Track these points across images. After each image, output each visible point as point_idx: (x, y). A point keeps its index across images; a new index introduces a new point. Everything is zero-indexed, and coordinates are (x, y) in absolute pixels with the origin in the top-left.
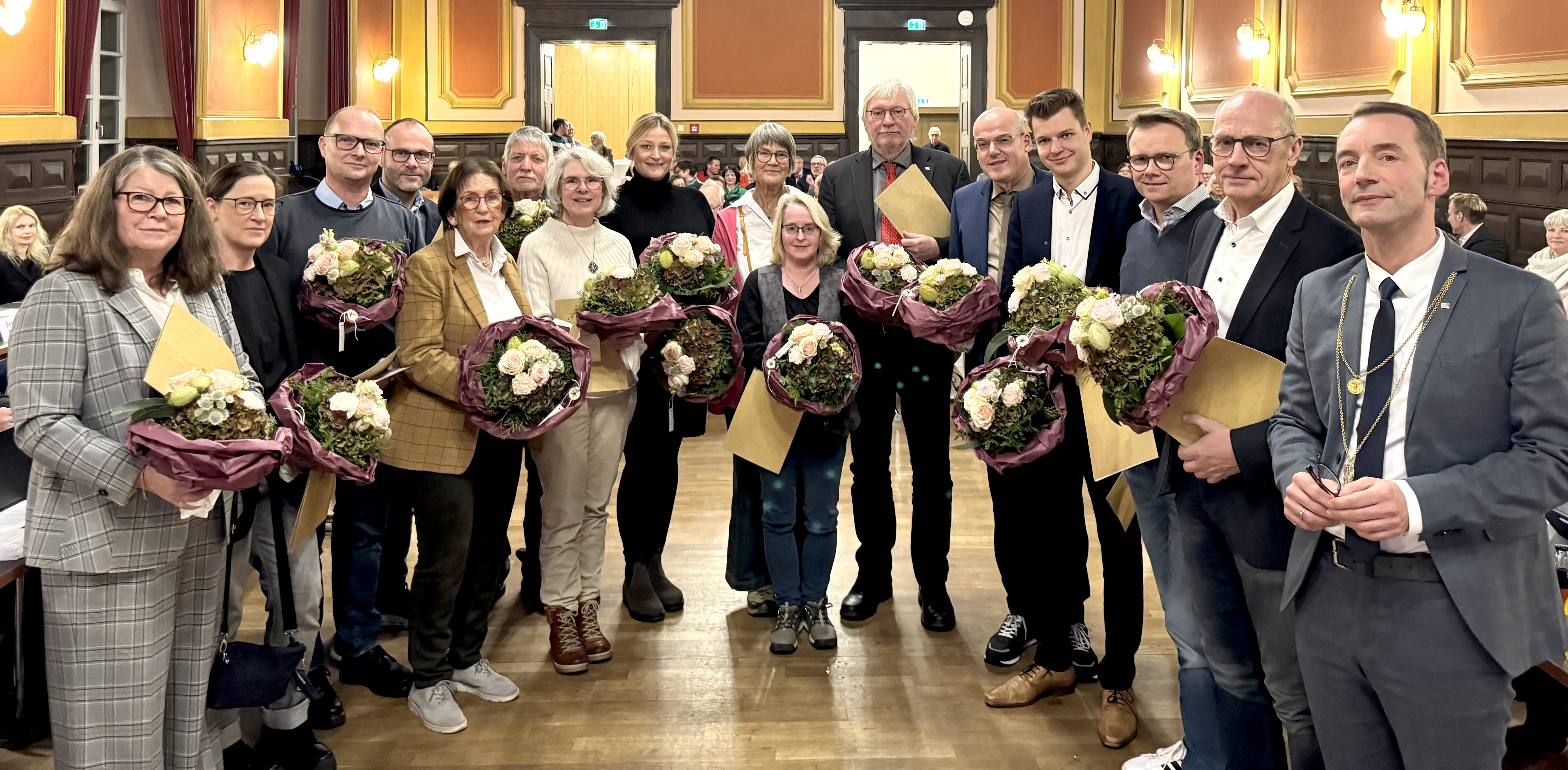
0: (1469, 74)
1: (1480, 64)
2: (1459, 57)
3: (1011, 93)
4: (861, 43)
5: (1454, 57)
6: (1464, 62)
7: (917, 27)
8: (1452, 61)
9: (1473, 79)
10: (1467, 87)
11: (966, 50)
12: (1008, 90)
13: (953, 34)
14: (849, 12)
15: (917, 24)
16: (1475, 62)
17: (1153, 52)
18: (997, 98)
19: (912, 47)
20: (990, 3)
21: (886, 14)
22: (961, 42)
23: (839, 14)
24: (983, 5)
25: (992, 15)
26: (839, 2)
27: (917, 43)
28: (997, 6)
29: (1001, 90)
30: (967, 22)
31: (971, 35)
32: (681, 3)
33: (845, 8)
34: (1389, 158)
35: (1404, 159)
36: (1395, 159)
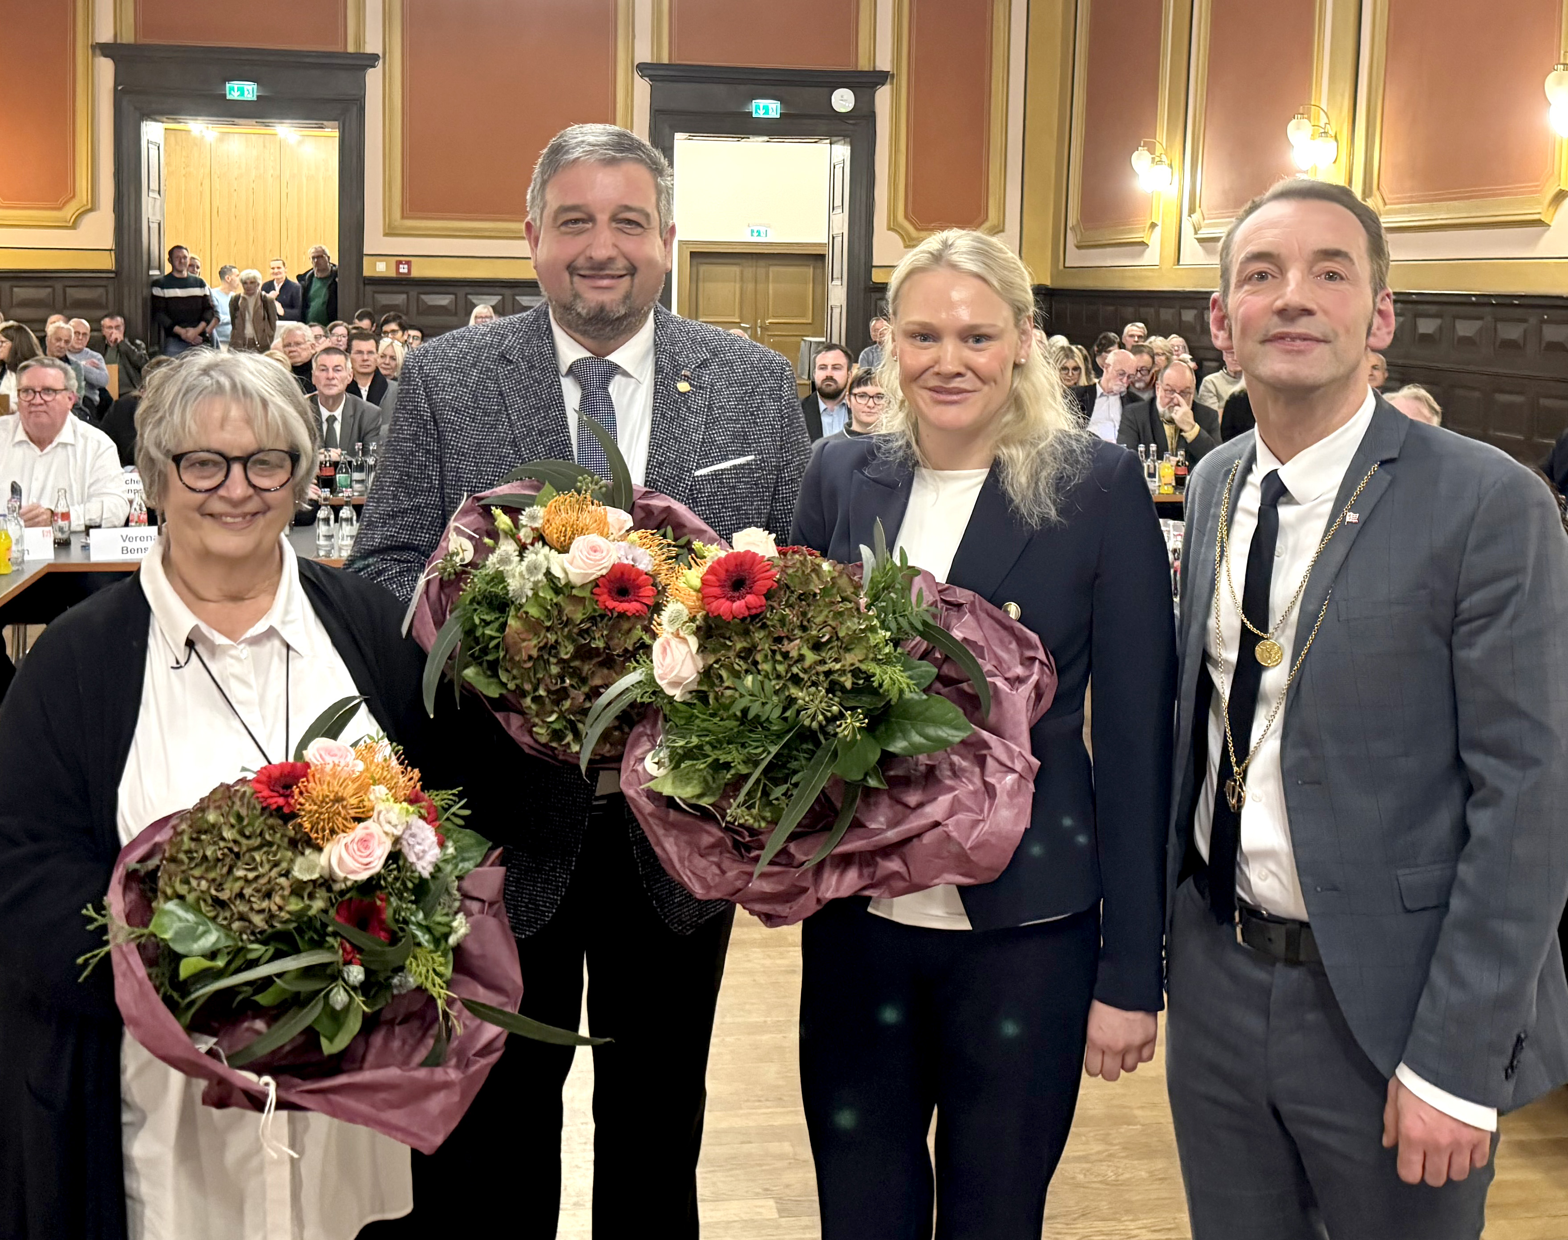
3: (912, 222)
4: (678, 136)
7: (767, 112)
11: (842, 151)
12: (906, 217)
13: (822, 125)
14: (659, 84)
15: (766, 108)
17: (1140, 159)
18: (889, 229)
19: (756, 145)
20: (881, 78)
21: (719, 90)
22: (834, 139)
23: (642, 88)
24: (871, 80)
25: (883, 96)
26: (644, 69)
27: (766, 138)
28: (892, 83)
29: (895, 217)
30: (844, 106)
31: (851, 127)
32: (381, 61)
33: (652, 78)
34: (1332, 276)
35: (1354, 281)
36: (1342, 278)
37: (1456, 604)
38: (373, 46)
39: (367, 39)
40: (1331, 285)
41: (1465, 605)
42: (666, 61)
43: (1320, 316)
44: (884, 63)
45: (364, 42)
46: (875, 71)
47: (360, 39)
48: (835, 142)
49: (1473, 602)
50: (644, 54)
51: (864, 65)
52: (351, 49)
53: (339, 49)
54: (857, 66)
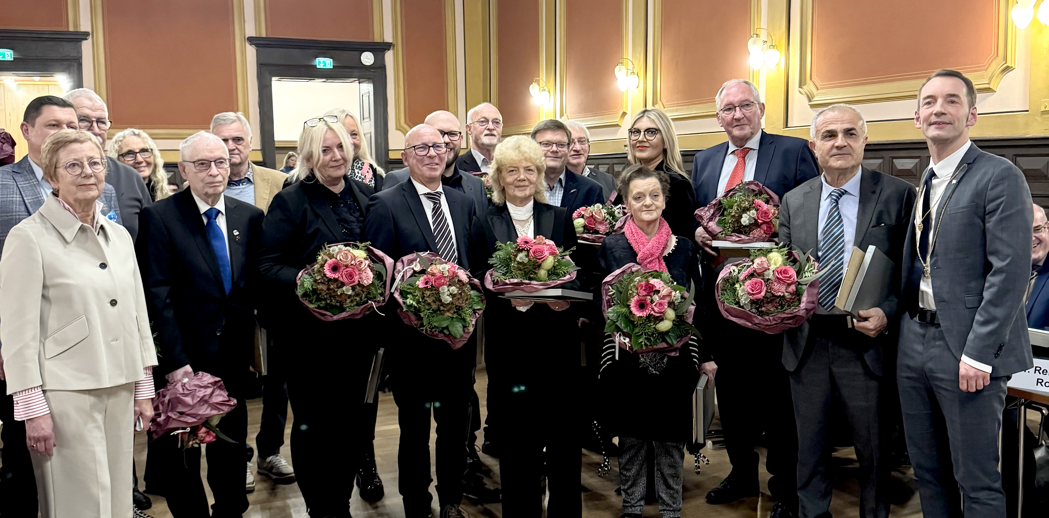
0: (814, 97)
1: (822, 88)
2: (805, 84)
3: (407, 124)
4: (274, 79)
5: (801, 84)
6: (810, 87)
7: (325, 65)
8: (800, 86)
9: (818, 99)
10: (812, 106)
11: (368, 88)
12: (405, 122)
13: (356, 72)
14: (261, 49)
15: (324, 63)
16: (819, 87)
17: (534, 89)
18: (397, 129)
19: (317, 84)
20: (387, 46)
21: (296, 52)
22: (361, 80)
23: (251, 51)
24: (382, 47)
25: (389, 56)
26: (251, 40)
27: (324, 80)
28: (393, 49)
29: (400, 123)
30: (368, 62)
31: (372, 73)
32: (91, 36)
33: (257, 45)
34: (953, 102)
35: (961, 104)
36: (956, 103)
37: (985, 208)
38: (85, 26)
39: (81, 23)
40: (952, 105)
41: (987, 208)
42: (264, 35)
43: (948, 116)
44: (388, 38)
45: (80, 25)
46: (384, 43)
47: (76, 24)
48: (362, 82)
49: (990, 207)
50: (251, 32)
51: (377, 39)
52: (71, 29)
53: (63, 29)
54: (373, 40)
